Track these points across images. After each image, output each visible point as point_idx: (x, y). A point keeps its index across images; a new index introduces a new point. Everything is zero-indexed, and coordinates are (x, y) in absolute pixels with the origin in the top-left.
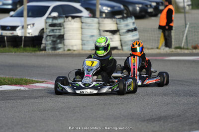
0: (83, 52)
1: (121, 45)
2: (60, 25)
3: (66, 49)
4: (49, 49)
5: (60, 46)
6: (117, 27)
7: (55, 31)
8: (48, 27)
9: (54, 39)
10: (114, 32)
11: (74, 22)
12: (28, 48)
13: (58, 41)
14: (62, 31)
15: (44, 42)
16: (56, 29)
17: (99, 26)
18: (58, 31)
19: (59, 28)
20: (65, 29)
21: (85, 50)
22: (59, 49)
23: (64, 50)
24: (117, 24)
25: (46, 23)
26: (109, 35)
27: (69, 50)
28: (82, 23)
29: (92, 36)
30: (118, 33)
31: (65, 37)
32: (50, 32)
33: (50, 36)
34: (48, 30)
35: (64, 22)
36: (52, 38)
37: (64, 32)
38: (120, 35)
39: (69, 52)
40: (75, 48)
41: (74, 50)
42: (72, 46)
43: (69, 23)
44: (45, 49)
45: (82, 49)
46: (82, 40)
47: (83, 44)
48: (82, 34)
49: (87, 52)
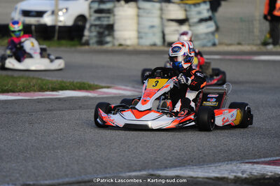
0: (140, 48)
2: (109, 11)
3: (117, 43)
4: (93, 44)
5: (108, 39)
6: (187, 15)
7: (103, 19)
8: (92, 13)
9: (101, 30)
10: (181, 22)
11: (129, 7)
12: (63, 42)
13: (106, 33)
14: (111, 19)
15: (86, 33)
16: (104, 17)
17: (162, 14)
18: (106, 19)
19: (108, 15)
20: (116, 17)
21: (142, 46)
22: (107, 43)
23: (114, 45)
24: (186, 10)
25: (90, 8)
26: (174, 26)
27: (120, 45)
28: (139, 8)
29: (152, 27)
30: (187, 23)
31: (116, 27)
32: (95, 20)
33: (96, 25)
34: (93, 18)
35: (115, 7)
36: (98, 29)
37: (114, 20)
38: (190, 26)
39: (121, 48)
40: (128, 42)
41: (128, 46)
42: (125, 40)
43: (121, 8)
44: (87, 43)
45: (138, 44)
46: (139, 32)
47: (139, 38)
48: (138, 24)
49: (145, 48)
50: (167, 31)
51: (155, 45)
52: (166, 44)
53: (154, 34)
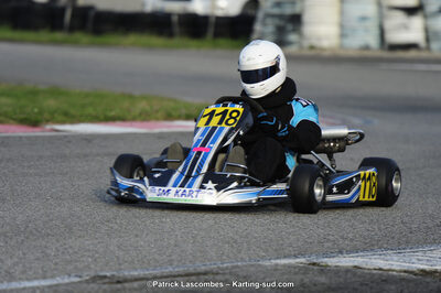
0: (342, 53)
1: (428, 40)
3: (306, 44)
5: (293, 37)
7: (285, 5)
9: (281, 23)
10: (411, 11)
12: (222, 41)
13: (290, 27)
14: (298, 6)
15: (258, 27)
16: (287, 3)
18: (289, 6)
20: (306, 3)
21: (347, 49)
23: (301, 47)
26: (400, 17)
27: (312, 48)
29: (364, 19)
30: (421, 13)
31: (306, 18)
32: (273, 7)
33: (273, 16)
36: (277, 22)
37: (302, 7)
38: (426, 17)
39: (312, 53)
40: (325, 44)
41: (322, 49)
42: (319, 39)
45: (342, 46)
46: (342, 26)
47: (343, 35)
48: (342, 13)
49: (351, 53)
50: (388, 25)
51: (367, 48)
52: (386, 46)
53: (366, 30)
